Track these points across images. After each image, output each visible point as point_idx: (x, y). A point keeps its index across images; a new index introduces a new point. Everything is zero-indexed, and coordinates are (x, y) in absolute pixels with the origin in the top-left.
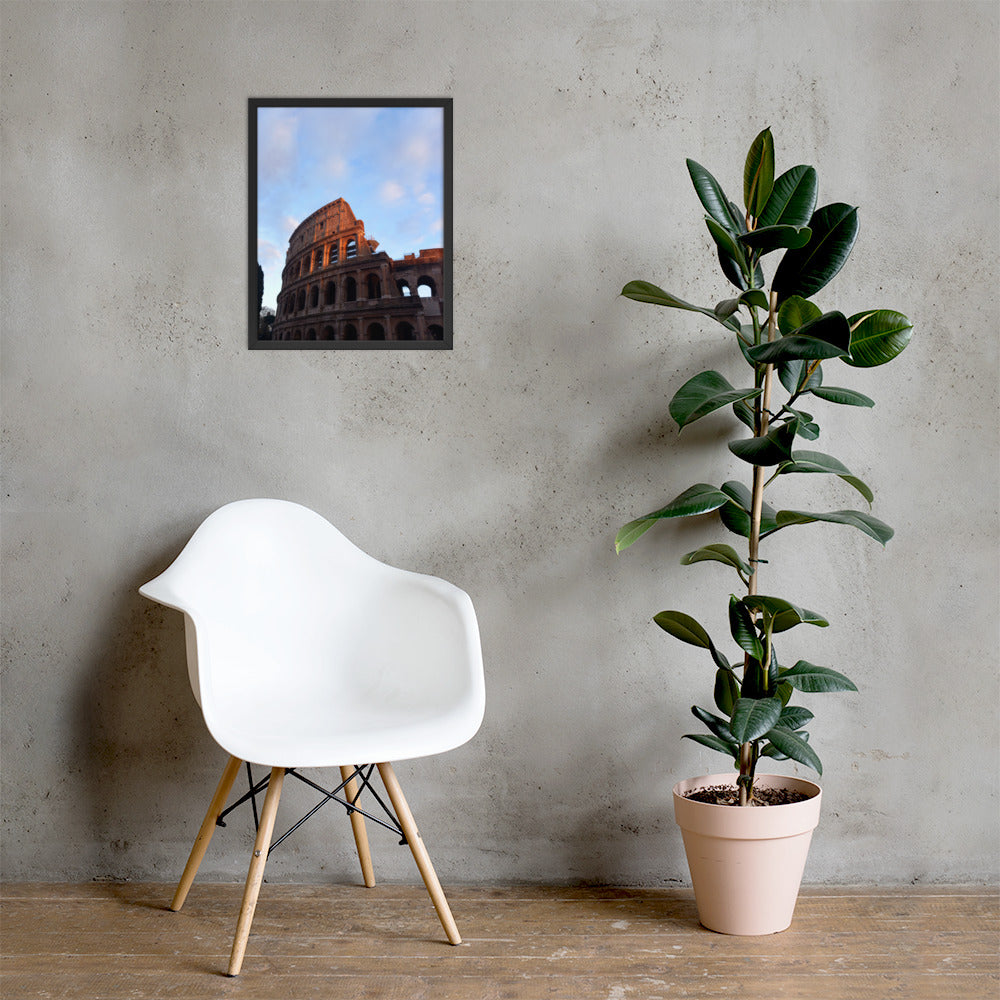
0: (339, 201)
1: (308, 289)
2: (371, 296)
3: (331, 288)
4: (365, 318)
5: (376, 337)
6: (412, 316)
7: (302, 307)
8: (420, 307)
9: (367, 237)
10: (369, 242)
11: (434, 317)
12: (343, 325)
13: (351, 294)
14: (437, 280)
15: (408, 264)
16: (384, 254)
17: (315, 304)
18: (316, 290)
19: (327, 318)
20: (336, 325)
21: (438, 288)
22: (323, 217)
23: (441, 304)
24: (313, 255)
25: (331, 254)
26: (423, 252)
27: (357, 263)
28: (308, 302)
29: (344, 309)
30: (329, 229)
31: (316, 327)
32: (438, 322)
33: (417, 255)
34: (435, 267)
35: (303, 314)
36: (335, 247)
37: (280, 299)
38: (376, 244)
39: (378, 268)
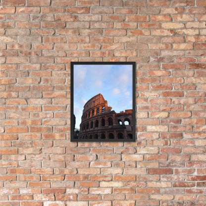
0: (99, 94)
1: (90, 122)
2: (110, 125)
3: (97, 122)
4: (108, 132)
5: (111, 138)
6: (123, 131)
7: (88, 128)
8: (125, 128)
9: (108, 106)
10: (109, 108)
11: (130, 131)
12: (101, 134)
13: (103, 124)
14: (131, 119)
15: (121, 114)
16: (114, 111)
17: (92, 127)
18: (92, 123)
19: (96, 131)
20: (99, 134)
21: (131, 122)
22: (94, 100)
23: (132, 127)
24: (91, 111)
25: (97, 111)
26: (126, 111)
27: (105, 114)
28: (90, 127)
29: (101, 128)
30: (96, 103)
31: (92, 134)
32: (131, 133)
33: (124, 111)
34: (130, 115)
35: (88, 130)
36: (98, 109)
37: (81, 125)
38: (111, 108)
39: (112, 116)
